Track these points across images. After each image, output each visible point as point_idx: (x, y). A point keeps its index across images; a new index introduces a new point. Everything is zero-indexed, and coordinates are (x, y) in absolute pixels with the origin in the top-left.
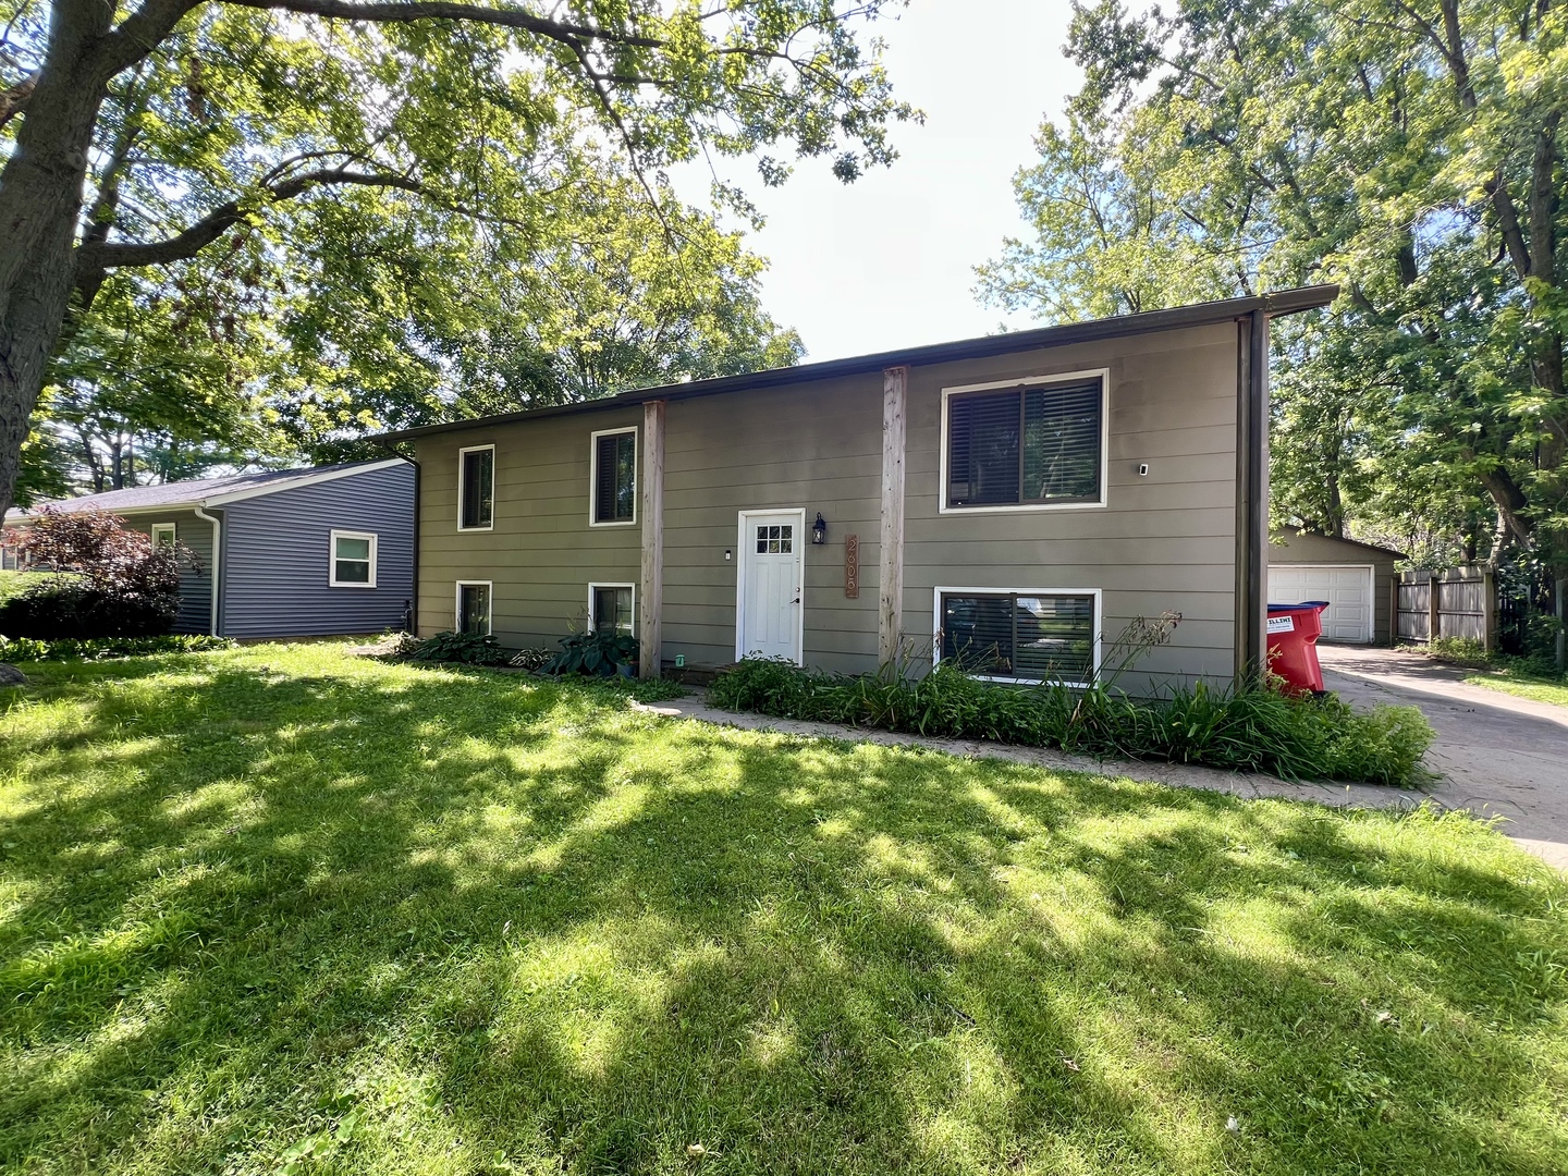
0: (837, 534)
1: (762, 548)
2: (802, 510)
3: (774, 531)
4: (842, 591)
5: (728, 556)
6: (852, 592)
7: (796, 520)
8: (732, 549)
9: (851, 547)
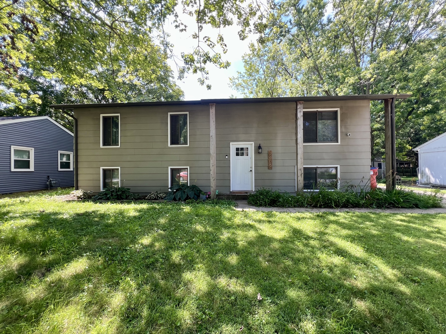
0: (265, 150)
1: (237, 154)
2: (253, 143)
3: (242, 149)
4: (267, 167)
5: (227, 157)
6: (270, 168)
7: (251, 146)
8: (228, 155)
9: (269, 154)
